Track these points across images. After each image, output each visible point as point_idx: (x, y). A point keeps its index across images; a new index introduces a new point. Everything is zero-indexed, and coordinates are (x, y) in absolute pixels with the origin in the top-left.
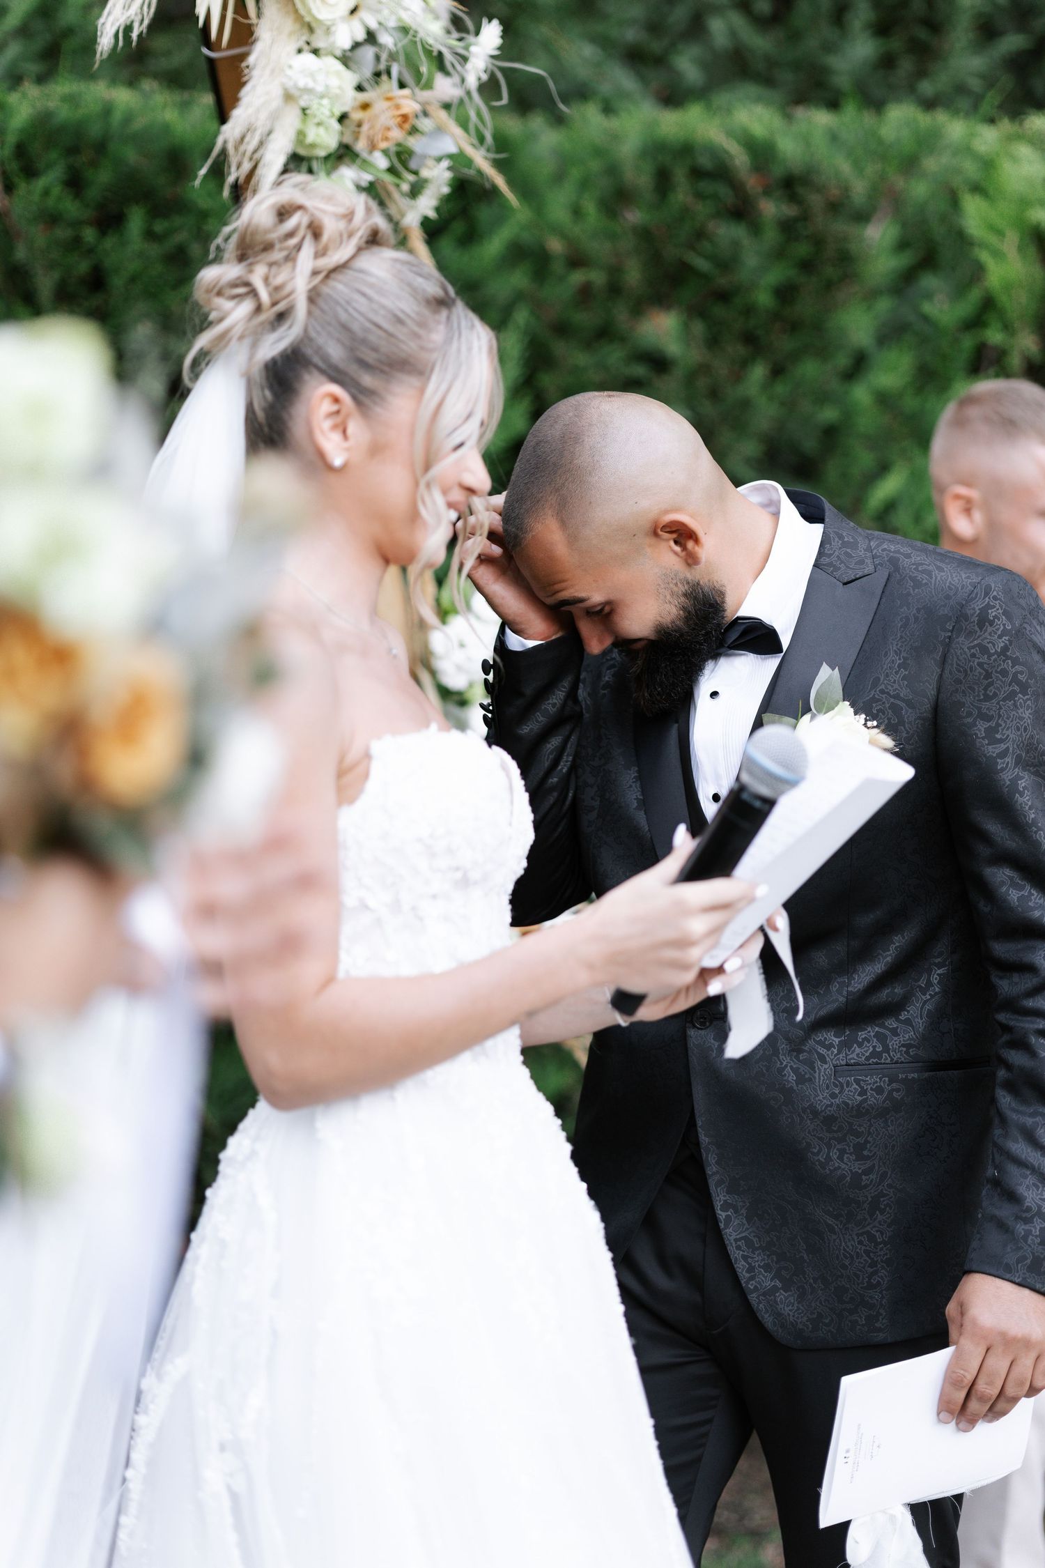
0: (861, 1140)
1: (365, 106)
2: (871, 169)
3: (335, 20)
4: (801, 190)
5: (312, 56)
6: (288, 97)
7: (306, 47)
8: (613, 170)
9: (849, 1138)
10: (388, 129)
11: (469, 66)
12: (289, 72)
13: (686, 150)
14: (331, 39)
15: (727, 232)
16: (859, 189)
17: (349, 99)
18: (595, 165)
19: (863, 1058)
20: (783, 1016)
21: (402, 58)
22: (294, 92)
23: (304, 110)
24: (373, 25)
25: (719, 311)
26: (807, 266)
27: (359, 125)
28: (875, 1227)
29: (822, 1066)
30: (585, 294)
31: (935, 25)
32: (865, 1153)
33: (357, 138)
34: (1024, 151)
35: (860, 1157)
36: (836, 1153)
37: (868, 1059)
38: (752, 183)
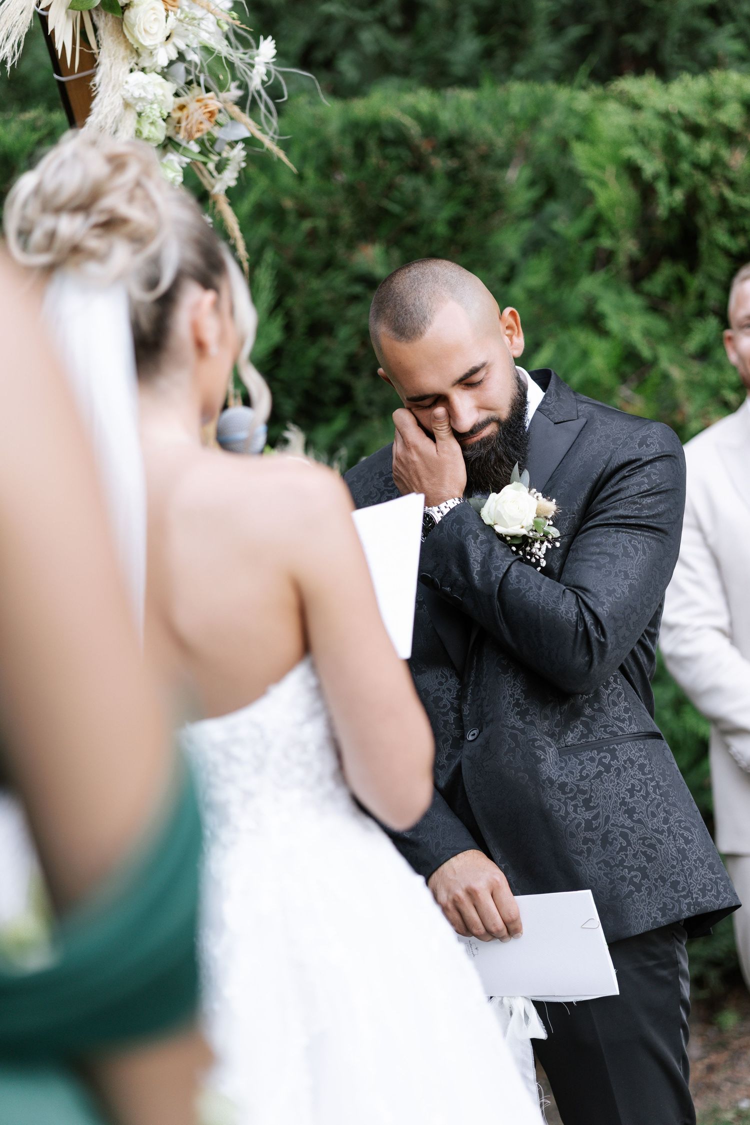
0: (587, 796)
1: (182, 108)
2: (508, 129)
3: (156, 45)
4: (459, 148)
5: (142, 73)
6: (127, 105)
7: (136, 67)
8: (323, 144)
9: (579, 796)
10: (201, 123)
11: (255, 71)
12: (126, 87)
13: (375, 125)
14: (155, 60)
15: (408, 183)
16: (500, 143)
17: (171, 103)
18: (311, 143)
19: (576, 740)
20: (517, 717)
21: (206, 70)
22: (130, 100)
23: (139, 115)
24: (182, 47)
25: (409, 240)
26: (469, 203)
27: (179, 122)
28: (608, 855)
29: (550, 750)
30: (313, 235)
31: (521, 23)
32: (592, 804)
33: (178, 133)
34: (612, 106)
35: (589, 808)
36: (571, 808)
37: (579, 740)
38: (425, 147)
